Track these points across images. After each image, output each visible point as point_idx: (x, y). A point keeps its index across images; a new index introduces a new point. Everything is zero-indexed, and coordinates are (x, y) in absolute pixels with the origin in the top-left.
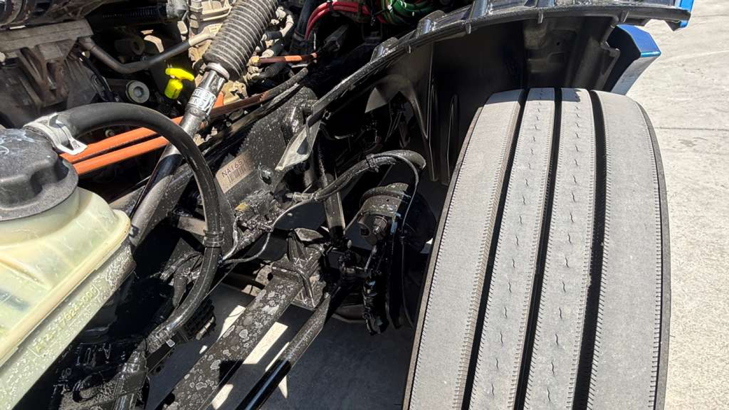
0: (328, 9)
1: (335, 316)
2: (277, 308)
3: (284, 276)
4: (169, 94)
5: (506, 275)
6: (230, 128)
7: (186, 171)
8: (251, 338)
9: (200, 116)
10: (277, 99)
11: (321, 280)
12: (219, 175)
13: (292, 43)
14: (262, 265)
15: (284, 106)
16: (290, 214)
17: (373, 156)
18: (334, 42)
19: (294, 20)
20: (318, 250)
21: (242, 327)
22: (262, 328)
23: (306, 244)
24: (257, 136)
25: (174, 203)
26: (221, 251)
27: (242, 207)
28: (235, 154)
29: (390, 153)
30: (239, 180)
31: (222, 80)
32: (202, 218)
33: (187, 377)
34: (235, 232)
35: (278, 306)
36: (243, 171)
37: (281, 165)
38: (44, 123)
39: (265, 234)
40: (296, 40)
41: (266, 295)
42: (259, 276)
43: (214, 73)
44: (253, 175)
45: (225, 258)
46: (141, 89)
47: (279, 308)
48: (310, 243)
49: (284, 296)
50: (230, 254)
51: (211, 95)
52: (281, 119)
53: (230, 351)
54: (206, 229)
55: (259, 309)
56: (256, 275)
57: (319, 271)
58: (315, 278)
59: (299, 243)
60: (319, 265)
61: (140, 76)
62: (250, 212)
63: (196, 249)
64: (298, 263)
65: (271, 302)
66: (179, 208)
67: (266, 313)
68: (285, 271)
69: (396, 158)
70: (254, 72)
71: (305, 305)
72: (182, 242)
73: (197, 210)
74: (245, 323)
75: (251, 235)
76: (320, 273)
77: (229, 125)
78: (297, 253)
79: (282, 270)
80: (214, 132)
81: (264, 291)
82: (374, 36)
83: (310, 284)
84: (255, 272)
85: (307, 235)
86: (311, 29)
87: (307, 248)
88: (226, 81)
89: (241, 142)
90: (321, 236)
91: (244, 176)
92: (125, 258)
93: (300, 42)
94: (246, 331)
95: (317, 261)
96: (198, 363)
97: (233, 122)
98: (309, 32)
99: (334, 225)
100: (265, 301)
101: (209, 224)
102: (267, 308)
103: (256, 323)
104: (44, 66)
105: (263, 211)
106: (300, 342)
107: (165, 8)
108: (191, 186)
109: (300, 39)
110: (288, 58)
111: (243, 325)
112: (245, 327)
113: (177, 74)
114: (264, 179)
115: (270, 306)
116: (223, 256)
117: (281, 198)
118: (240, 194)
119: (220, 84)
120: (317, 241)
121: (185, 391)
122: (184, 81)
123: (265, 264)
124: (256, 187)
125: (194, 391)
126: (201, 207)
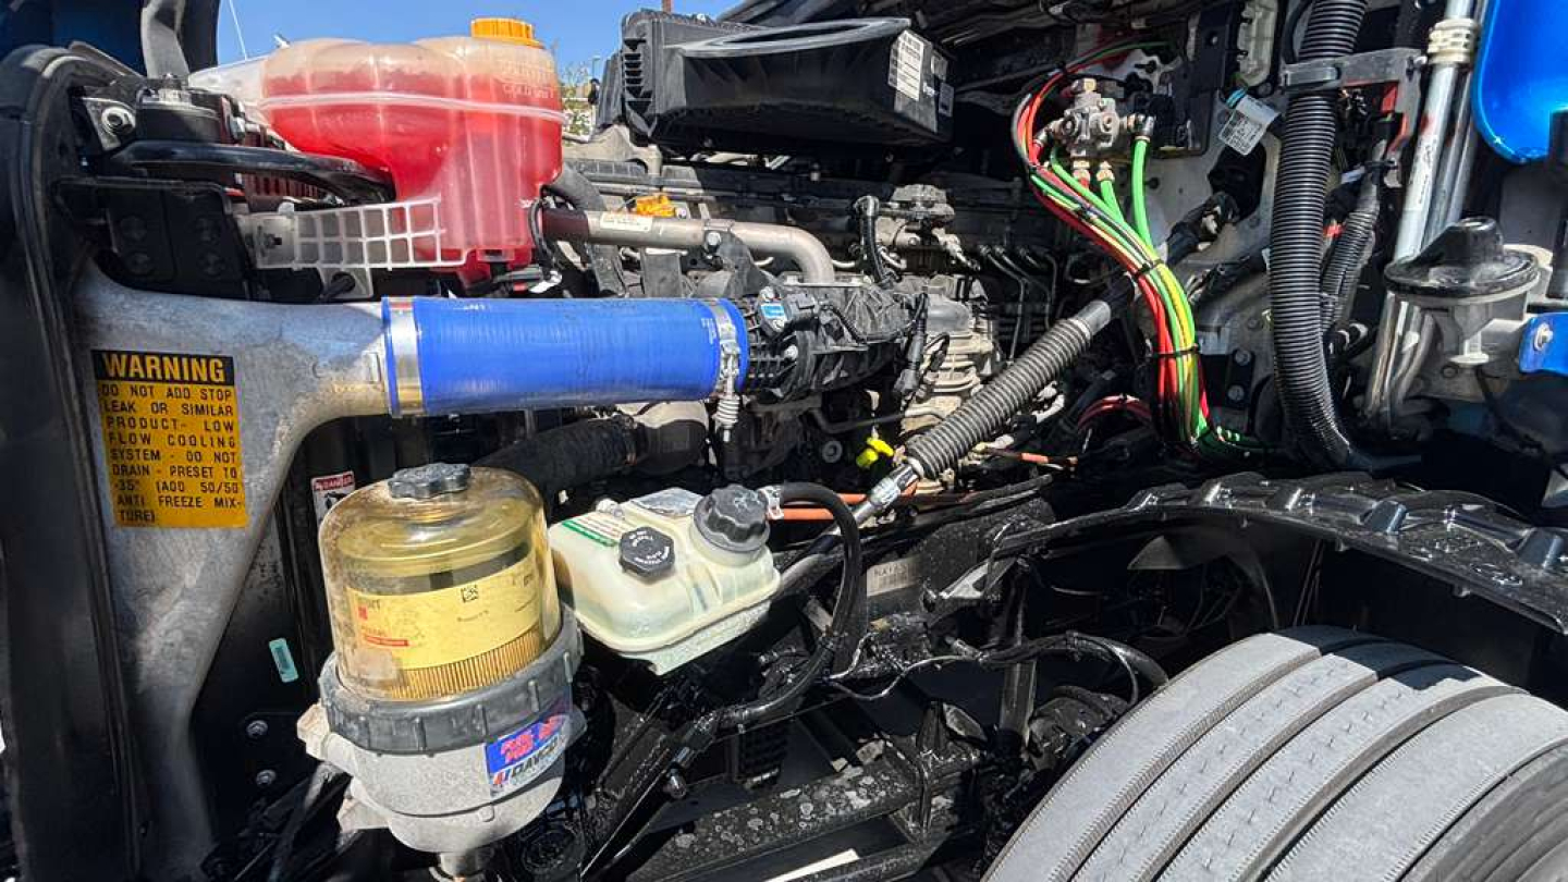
0: (1118, 406)
1: (937, 871)
2: (865, 803)
3: (898, 764)
4: (860, 462)
5: (1126, 840)
6: (913, 519)
7: (838, 554)
8: (813, 820)
9: (876, 506)
10: (990, 504)
11: (952, 810)
12: (871, 572)
13: (1053, 431)
14: (876, 736)
15: (996, 517)
16: (939, 667)
17: (1076, 634)
18: (1122, 447)
19: (1065, 403)
20: (968, 756)
21: (808, 798)
22: (832, 817)
23: (953, 736)
24: (940, 542)
25: (811, 583)
26: (832, 666)
27: (881, 623)
28: (901, 555)
29: (1104, 642)
30: (892, 588)
31: (915, 477)
32: (831, 613)
33: (717, 815)
34: (859, 651)
35: (869, 801)
36: (903, 578)
37: (948, 592)
38: (770, 491)
39: (892, 675)
40: (1059, 428)
41: (860, 777)
42: (864, 749)
43: (909, 468)
44: (913, 590)
45: (833, 677)
46: (835, 448)
47: (869, 806)
48: (960, 738)
49: (883, 793)
50: (840, 675)
51: (897, 488)
52: (982, 533)
53: (780, 819)
54: (829, 624)
55: (841, 789)
56: (861, 745)
57: (956, 793)
58: (941, 801)
59: (941, 726)
60: (959, 785)
61: (840, 437)
62: (886, 636)
63: (807, 648)
64: (927, 757)
65: (863, 791)
66: (812, 590)
67: (848, 800)
68: (902, 757)
69: (1112, 654)
70: (974, 460)
71: (909, 832)
72: (797, 631)
73: (830, 602)
74: (816, 796)
75: (876, 666)
76: (957, 798)
77: (914, 514)
78: (931, 741)
79: (899, 754)
80: (892, 518)
81: (859, 771)
82: (1184, 460)
83: (931, 806)
84: (862, 741)
85: (962, 724)
86: (1088, 420)
87: (951, 744)
88: (919, 478)
89: (915, 543)
90: (984, 738)
91: (900, 586)
92: (763, 609)
93: (1064, 433)
94: (811, 807)
95: (958, 773)
96: (736, 808)
97: (920, 513)
98: (1084, 423)
99: (1009, 726)
100: (854, 784)
101: (835, 622)
102: (852, 794)
103: (829, 805)
104: (774, 423)
105: (904, 642)
106: (875, 867)
107: (893, 383)
108: (836, 572)
109: (1066, 428)
110: (1026, 456)
111: (811, 797)
112: (812, 801)
113: (878, 444)
114: (925, 601)
115: (858, 795)
116: (833, 673)
117: (936, 639)
118: (886, 605)
119: (911, 480)
120: (973, 742)
121: (709, 829)
122: (882, 455)
123: (882, 738)
124: (911, 607)
125: (717, 836)
126: (835, 601)
